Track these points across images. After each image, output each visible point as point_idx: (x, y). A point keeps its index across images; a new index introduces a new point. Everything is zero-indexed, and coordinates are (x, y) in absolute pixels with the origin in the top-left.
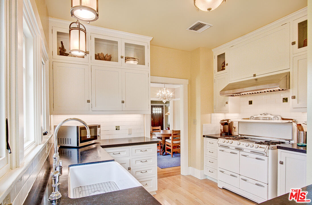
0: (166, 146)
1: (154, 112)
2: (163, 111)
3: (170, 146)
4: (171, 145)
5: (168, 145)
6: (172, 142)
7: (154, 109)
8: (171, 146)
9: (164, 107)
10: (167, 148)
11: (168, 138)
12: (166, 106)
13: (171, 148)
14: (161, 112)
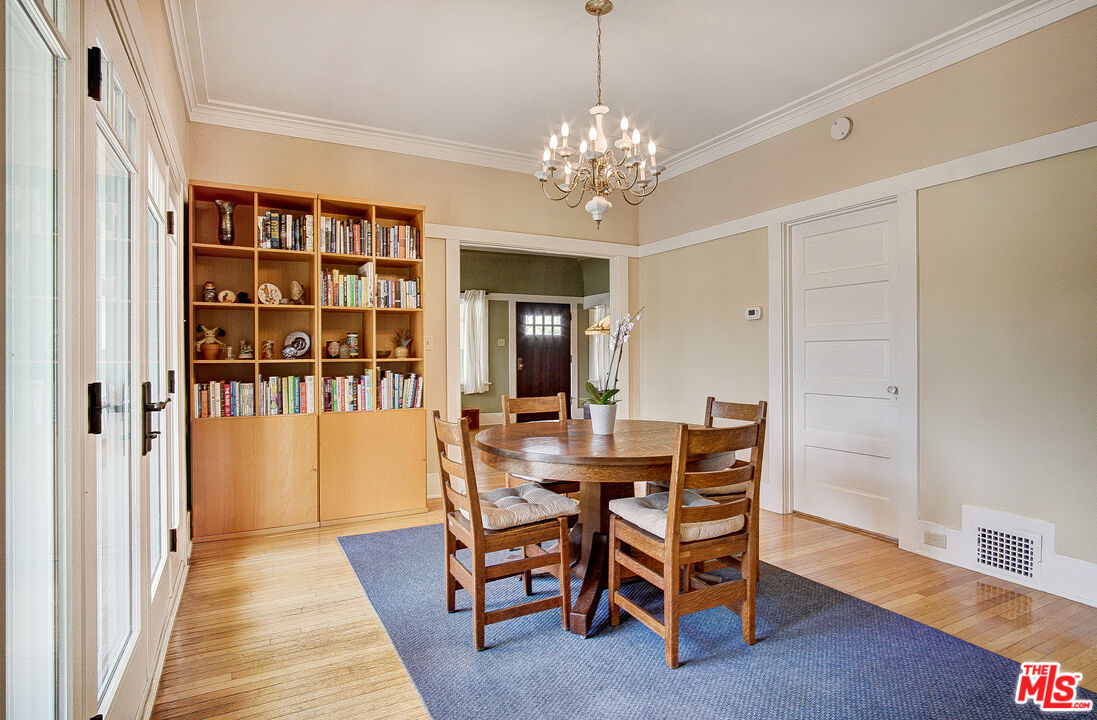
0: (617, 557)
1: (529, 332)
2: (567, 330)
3: (657, 567)
4: (664, 554)
5: (626, 549)
6: (676, 533)
7: (528, 319)
8: (668, 569)
9: (574, 312)
10: (621, 568)
11: (626, 491)
12: (580, 306)
13: (665, 582)
14: (558, 332)
